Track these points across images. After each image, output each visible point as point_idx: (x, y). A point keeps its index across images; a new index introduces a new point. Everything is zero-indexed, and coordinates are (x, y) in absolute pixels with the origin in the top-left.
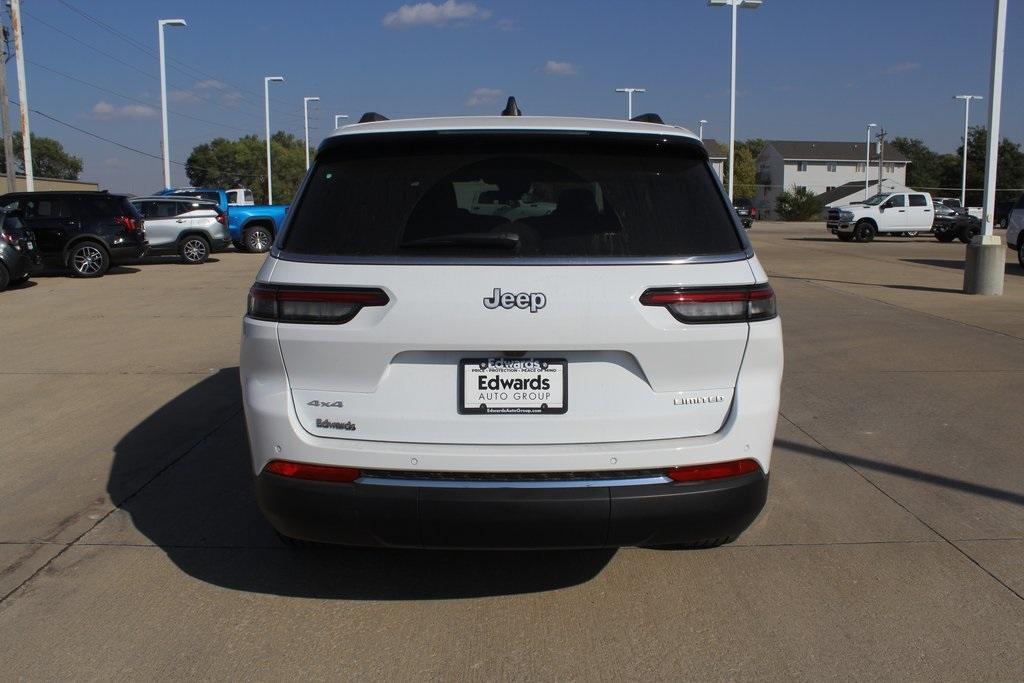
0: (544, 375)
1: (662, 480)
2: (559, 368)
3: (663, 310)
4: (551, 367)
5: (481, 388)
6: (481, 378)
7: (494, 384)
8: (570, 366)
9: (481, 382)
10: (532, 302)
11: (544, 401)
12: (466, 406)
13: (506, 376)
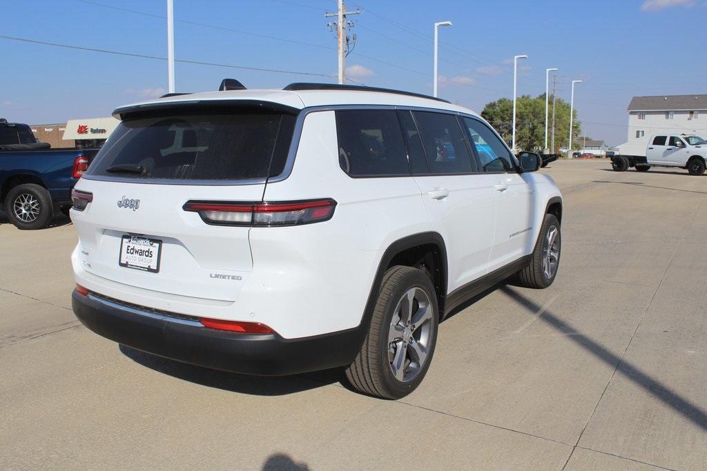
0: (152, 249)
1: (199, 325)
2: (157, 245)
3: (196, 214)
4: (154, 244)
5: (128, 253)
6: (129, 246)
7: (132, 251)
8: (163, 244)
9: (128, 249)
10: (133, 204)
11: (149, 264)
12: (122, 262)
13: (137, 247)
